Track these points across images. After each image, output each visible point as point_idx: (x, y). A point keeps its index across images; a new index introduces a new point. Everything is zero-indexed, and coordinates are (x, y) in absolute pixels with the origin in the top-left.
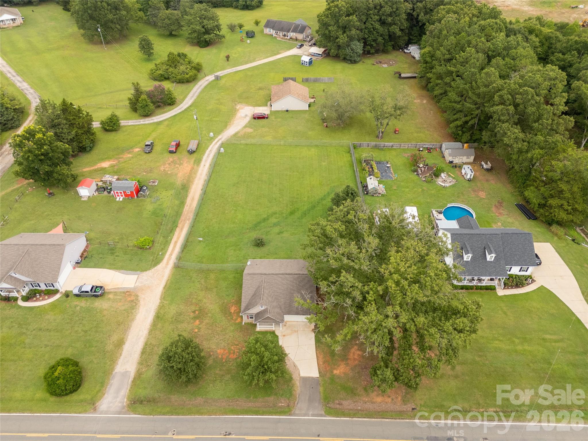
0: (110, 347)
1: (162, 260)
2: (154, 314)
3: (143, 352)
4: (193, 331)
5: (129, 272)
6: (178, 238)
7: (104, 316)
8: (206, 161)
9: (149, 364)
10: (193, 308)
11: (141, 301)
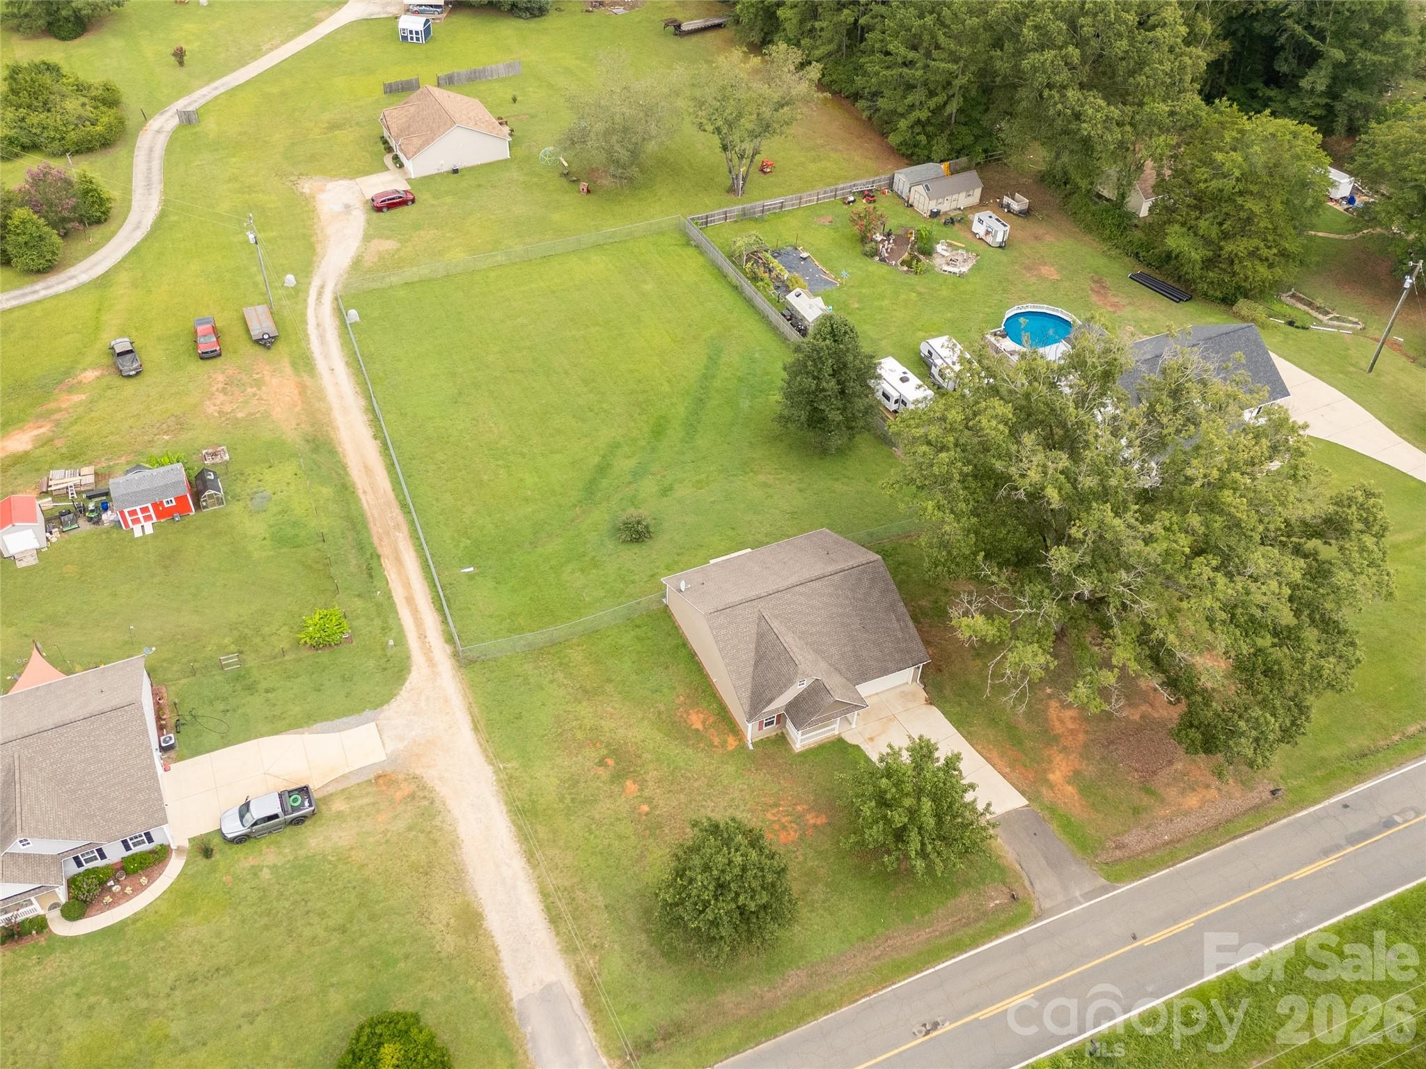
0: (449, 943)
1: (408, 658)
2: (504, 808)
3: (554, 919)
4: (640, 814)
5: (337, 722)
6: (407, 585)
7: (362, 866)
8: (327, 356)
9: (594, 941)
10: (592, 754)
11: (437, 788)
